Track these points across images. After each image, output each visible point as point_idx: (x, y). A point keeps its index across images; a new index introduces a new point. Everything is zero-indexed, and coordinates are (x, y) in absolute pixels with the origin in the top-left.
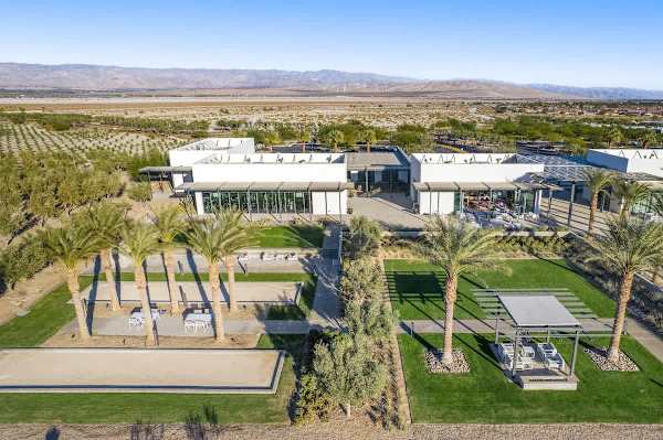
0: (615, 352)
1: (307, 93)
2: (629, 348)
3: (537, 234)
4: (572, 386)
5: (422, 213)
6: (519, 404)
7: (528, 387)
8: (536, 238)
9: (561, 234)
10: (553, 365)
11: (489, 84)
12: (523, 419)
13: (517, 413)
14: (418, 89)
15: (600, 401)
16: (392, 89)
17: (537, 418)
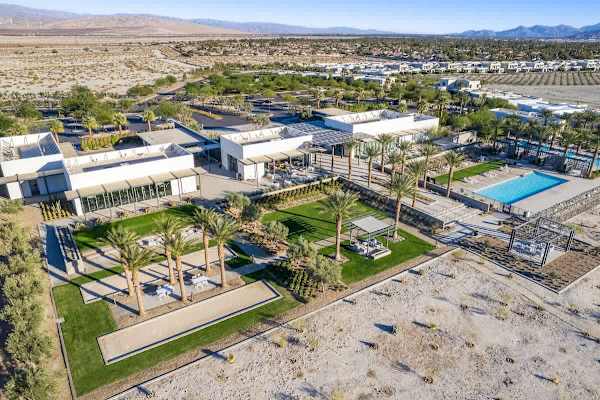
0: (396, 235)
2: (401, 232)
3: (324, 181)
4: (389, 252)
5: (245, 178)
6: (376, 266)
7: (376, 258)
8: (325, 184)
9: (335, 178)
10: (378, 247)
12: (383, 270)
13: (379, 269)
15: (401, 255)
17: (386, 268)
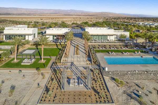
1: (66, 15)
7: (22, 64)
11: (110, 13)
14: (93, 14)
16: (87, 14)
